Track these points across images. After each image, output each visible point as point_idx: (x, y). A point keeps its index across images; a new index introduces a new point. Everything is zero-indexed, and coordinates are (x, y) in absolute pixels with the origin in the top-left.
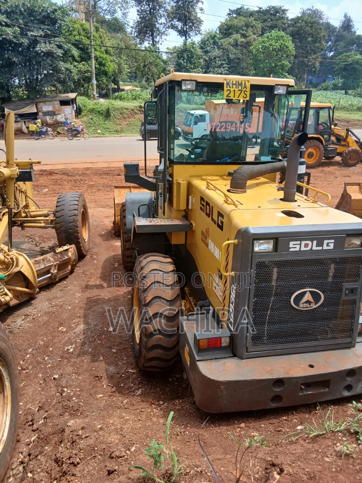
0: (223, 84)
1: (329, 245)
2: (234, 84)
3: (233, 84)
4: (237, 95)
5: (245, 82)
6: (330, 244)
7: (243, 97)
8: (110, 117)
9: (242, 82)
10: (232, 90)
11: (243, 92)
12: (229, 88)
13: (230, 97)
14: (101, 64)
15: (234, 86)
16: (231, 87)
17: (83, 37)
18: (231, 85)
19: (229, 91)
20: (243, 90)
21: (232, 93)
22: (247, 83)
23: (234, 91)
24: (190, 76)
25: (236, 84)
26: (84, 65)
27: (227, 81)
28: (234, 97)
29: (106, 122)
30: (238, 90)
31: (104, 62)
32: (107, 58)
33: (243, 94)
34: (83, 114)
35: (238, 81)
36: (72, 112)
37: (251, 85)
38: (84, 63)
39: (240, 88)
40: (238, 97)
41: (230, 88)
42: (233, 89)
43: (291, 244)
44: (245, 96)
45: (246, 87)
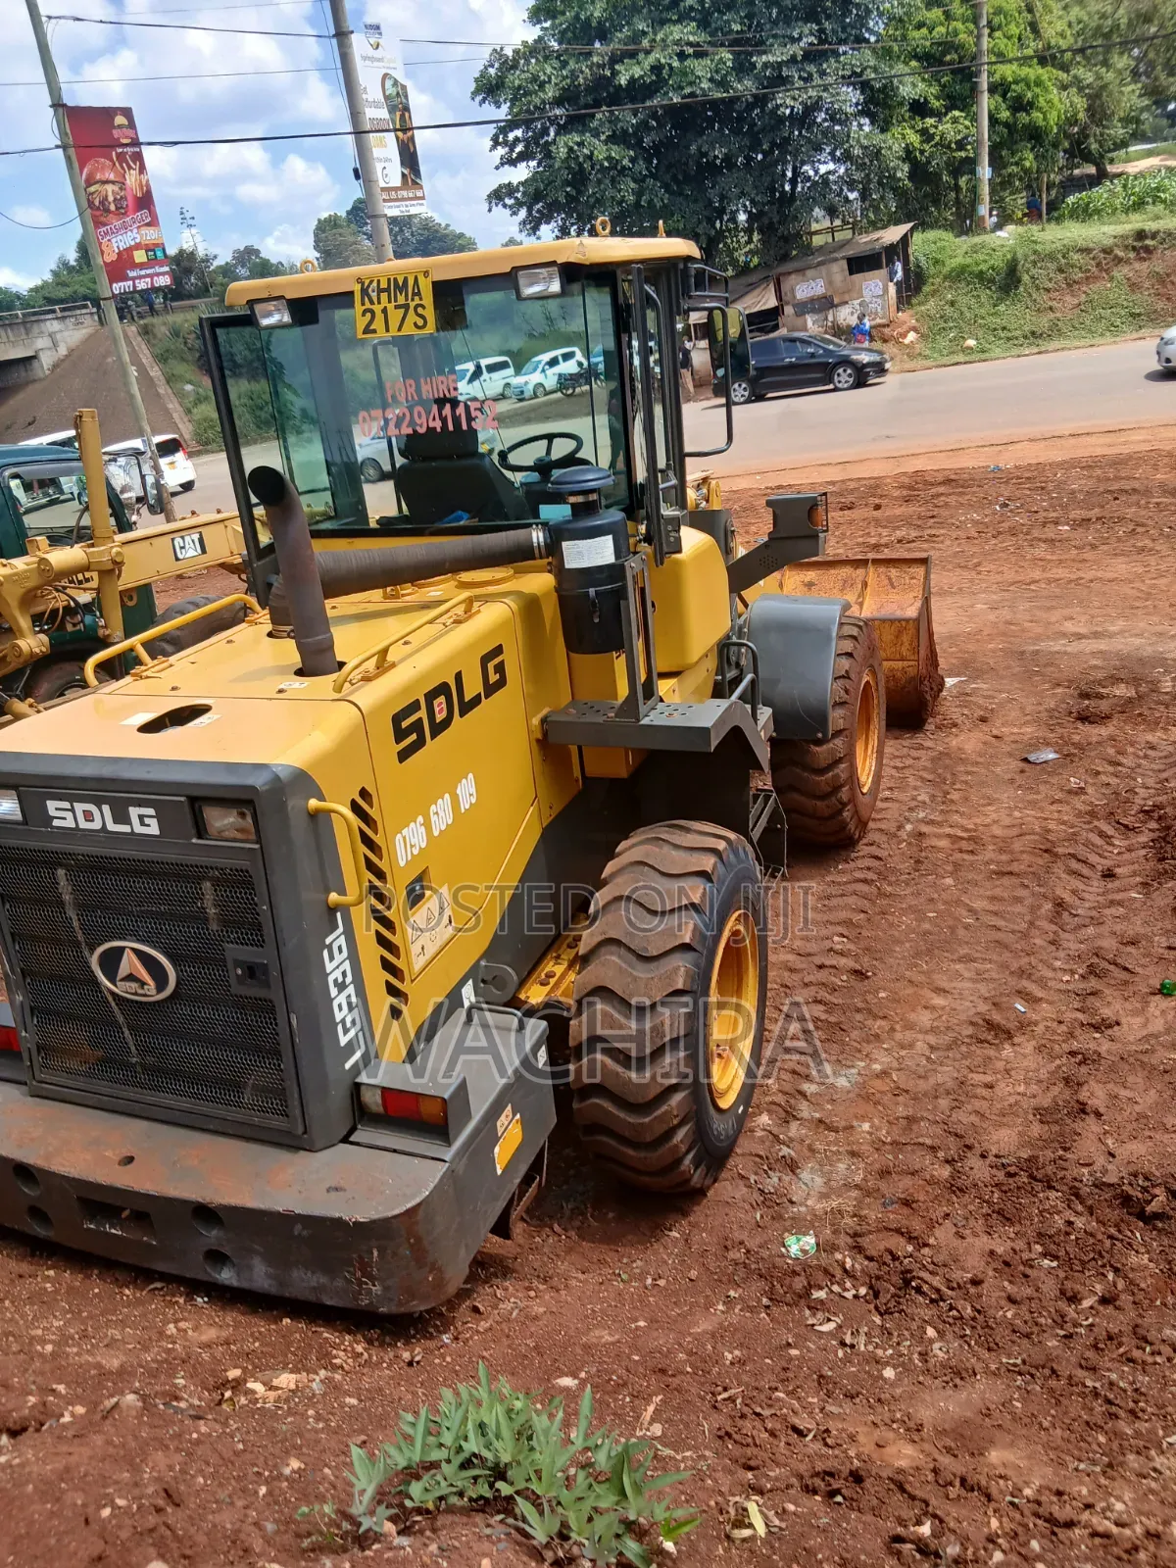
0: (351, 293)
1: (144, 822)
2: (384, 290)
3: (380, 291)
4: (394, 324)
5: (416, 278)
6: (147, 821)
7: (415, 324)
8: (1017, 288)
9: (406, 280)
10: (378, 309)
11: (411, 311)
12: (368, 305)
13: (374, 331)
14: (1020, 105)
15: (384, 295)
16: (375, 300)
17: (959, 25)
18: (374, 295)
19: (368, 315)
20: (412, 305)
21: (379, 316)
22: (421, 279)
23: (385, 311)
24: (268, 287)
25: (387, 290)
26: (955, 121)
27: (363, 284)
28: (387, 330)
29: (1002, 308)
30: (396, 307)
31: (1029, 95)
32: (1045, 77)
33: (411, 317)
34: (926, 289)
35: (395, 280)
36: (886, 290)
37: (435, 284)
38: (957, 113)
39: (401, 300)
40: (399, 330)
41: (372, 303)
42: (382, 306)
43: (52, 806)
44: (420, 323)
45: (419, 294)
